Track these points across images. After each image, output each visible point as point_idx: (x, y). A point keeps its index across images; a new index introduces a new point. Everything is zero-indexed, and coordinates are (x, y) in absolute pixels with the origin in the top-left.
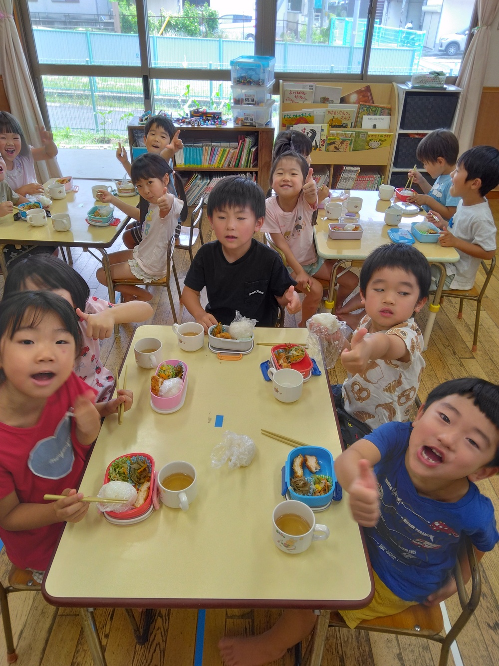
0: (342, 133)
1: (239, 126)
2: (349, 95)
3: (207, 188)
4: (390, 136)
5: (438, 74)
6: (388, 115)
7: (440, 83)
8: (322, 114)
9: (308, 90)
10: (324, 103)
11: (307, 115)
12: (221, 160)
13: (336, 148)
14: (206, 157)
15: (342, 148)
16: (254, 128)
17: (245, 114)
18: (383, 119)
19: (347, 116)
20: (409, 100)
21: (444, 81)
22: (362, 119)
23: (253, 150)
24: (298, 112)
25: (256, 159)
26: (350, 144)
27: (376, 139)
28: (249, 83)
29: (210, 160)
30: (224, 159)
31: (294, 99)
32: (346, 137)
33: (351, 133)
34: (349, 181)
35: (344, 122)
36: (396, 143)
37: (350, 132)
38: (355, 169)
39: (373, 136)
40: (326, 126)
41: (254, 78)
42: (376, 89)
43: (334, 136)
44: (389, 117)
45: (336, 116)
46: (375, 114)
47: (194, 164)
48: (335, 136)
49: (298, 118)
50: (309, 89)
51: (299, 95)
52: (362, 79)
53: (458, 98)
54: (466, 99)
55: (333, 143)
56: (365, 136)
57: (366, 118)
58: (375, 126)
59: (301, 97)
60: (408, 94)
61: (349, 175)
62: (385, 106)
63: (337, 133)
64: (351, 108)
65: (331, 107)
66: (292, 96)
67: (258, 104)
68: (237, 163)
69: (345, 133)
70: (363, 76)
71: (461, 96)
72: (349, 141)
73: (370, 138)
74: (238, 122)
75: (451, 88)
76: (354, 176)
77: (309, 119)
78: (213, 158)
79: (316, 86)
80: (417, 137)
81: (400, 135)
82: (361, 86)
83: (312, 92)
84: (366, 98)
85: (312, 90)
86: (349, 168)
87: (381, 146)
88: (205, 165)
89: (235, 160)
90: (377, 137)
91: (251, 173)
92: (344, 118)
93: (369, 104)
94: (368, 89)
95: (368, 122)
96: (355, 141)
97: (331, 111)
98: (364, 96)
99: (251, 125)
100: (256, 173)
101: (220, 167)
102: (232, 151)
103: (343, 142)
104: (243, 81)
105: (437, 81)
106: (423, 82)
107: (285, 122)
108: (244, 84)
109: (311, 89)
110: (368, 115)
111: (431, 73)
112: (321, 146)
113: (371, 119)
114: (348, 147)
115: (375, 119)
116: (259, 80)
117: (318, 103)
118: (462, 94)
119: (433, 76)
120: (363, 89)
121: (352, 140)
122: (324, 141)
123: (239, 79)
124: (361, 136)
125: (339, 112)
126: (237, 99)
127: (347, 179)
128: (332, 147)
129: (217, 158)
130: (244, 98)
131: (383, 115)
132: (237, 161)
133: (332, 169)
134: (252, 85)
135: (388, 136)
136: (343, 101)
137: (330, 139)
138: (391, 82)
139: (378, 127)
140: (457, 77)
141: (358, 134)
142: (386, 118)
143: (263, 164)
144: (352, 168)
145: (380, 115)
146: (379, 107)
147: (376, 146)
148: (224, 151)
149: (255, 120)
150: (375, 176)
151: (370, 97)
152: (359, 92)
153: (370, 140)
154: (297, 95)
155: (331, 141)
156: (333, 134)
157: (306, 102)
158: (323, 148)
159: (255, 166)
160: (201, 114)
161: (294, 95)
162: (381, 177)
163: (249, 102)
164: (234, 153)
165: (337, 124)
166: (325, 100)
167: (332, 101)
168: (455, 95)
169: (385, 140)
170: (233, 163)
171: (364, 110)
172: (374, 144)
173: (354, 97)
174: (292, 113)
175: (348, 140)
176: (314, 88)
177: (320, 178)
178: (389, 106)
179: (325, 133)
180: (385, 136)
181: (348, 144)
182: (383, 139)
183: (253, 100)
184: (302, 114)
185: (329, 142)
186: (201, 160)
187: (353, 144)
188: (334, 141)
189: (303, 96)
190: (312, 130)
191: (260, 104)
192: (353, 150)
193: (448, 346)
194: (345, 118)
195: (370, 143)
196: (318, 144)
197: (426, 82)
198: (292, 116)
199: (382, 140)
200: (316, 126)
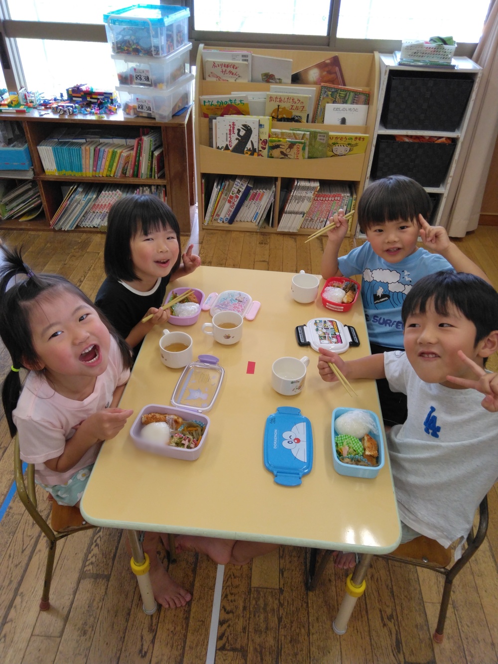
0: (290, 133)
1: (132, 116)
2: (306, 71)
3: (95, 205)
4: (363, 139)
5: (444, 41)
6: (365, 104)
7: (445, 56)
8: (262, 100)
9: (241, 62)
10: (268, 81)
11: (238, 102)
12: (111, 166)
13: (282, 153)
14: (87, 161)
15: (292, 153)
16: (153, 121)
17: (137, 99)
18: (356, 110)
19: (299, 105)
20: (394, 83)
21: (453, 53)
22: (324, 109)
23: (156, 153)
24: (224, 98)
25: (161, 167)
26: (304, 149)
27: (343, 142)
28: (137, 51)
29: (95, 164)
30: (115, 164)
31: (221, 75)
32: (296, 139)
33: (303, 133)
34: (303, 201)
35: (295, 113)
36: (373, 149)
37: (302, 130)
38: (313, 184)
39: (337, 138)
40: (266, 120)
41: (143, 44)
42: (348, 61)
43: (277, 137)
44: (367, 106)
45: (282, 105)
46: (345, 102)
47: (72, 171)
48: (280, 136)
49: (225, 106)
50: (243, 60)
51: (228, 69)
52: (328, 45)
53: (473, 82)
54: (488, 82)
55: (277, 147)
56: (325, 138)
57: (330, 107)
58: (343, 121)
59: (230, 72)
60: (394, 74)
61: (303, 194)
62: (360, 89)
63: (282, 132)
64: (306, 92)
65: (275, 90)
66: (218, 71)
67: (156, 85)
68: (136, 170)
69: (294, 134)
70: (330, 41)
71: (478, 80)
72: (301, 146)
73: (333, 141)
74: (129, 112)
75: (463, 65)
76: (310, 194)
77: (241, 107)
78: (99, 163)
79: (253, 57)
80: (407, 140)
81: (380, 137)
82: (325, 56)
83: (247, 65)
84: (333, 76)
85: (246, 63)
86: (303, 184)
87: (351, 152)
88: (88, 172)
89: (133, 167)
90: (344, 140)
91: (157, 186)
92: (294, 108)
93: (336, 86)
94: (336, 61)
95: (333, 113)
96: (310, 144)
97: (274, 97)
98: (329, 72)
99: (150, 117)
100: (165, 186)
101: (112, 175)
102: (125, 154)
103: (292, 145)
104: (126, 48)
105: (441, 53)
106: (419, 54)
107: (206, 112)
108: (128, 52)
109: (245, 60)
110: (334, 103)
111: (433, 40)
112: (260, 149)
113: (337, 109)
114: (301, 152)
115: (344, 109)
116: (151, 47)
117: (258, 81)
118: (479, 75)
119: (434, 45)
120: (328, 61)
121: (304, 143)
122: (265, 142)
123: (121, 44)
124: (318, 137)
125: (286, 99)
126: (124, 76)
127: (300, 199)
128: (276, 152)
129: (105, 163)
130: (134, 74)
131: (357, 103)
132: (136, 168)
133: (279, 183)
134: (141, 54)
135: (360, 138)
136: (296, 79)
137: (272, 141)
138: (372, 52)
139: (348, 122)
140: (476, 45)
141: (314, 135)
142: (362, 108)
143: (172, 174)
144: (307, 184)
145: (353, 103)
146: (350, 91)
147: (343, 153)
148: (114, 153)
149: (153, 109)
150: (343, 195)
151: (339, 74)
152: (322, 66)
153: (334, 144)
154: (224, 69)
155: (274, 144)
156: (276, 134)
157: (240, 81)
158: (265, 152)
159: (162, 177)
160: (82, 94)
161: (219, 69)
162: (352, 195)
163: (142, 82)
164: (128, 156)
165: (285, 116)
166: (269, 78)
167: (279, 79)
168: (468, 78)
169: (356, 145)
170: (129, 172)
171: (327, 96)
172: (340, 150)
173: (314, 75)
174: (215, 98)
175: (300, 143)
176: (249, 59)
177: (263, 194)
178: (366, 89)
179: (266, 130)
180: (356, 138)
181: (301, 149)
182: (353, 142)
183: (147, 79)
184: (230, 101)
185: (271, 145)
186: (81, 165)
187: (307, 148)
188: (278, 143)
189: (234, 71)
190: (245, 126)
191: (158, 85)
192: (309, 158)
193: (390, 618)
194: (297, 108)
195: (334, 148)
196: (256, 146)
197: (424, 54)
198: (215, 103)
199: (352, 144)
200: (251, 120)
